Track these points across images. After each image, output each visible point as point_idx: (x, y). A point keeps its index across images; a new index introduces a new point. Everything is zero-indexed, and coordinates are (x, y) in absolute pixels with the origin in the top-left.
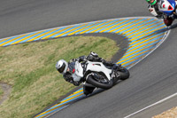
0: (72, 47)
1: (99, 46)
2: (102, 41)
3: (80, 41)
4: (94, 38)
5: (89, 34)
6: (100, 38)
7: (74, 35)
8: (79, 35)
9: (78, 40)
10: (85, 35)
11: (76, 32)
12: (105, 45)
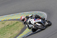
0: (3, 26)
1: (15, 25)
2: (17, 23)
3: (7, 23)
4: (13, 21)
5: (11, 20)
6: (16, 21)
7: (4, 20)
8: (6, 20)
9: (6, 23)
10: (9, 20)
11: (5, 19)
12: (18, 24)
